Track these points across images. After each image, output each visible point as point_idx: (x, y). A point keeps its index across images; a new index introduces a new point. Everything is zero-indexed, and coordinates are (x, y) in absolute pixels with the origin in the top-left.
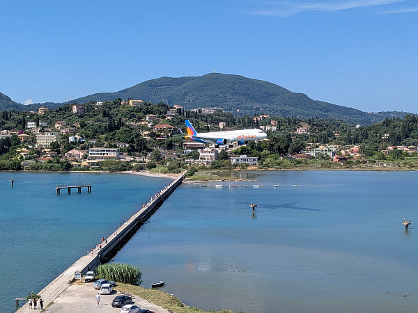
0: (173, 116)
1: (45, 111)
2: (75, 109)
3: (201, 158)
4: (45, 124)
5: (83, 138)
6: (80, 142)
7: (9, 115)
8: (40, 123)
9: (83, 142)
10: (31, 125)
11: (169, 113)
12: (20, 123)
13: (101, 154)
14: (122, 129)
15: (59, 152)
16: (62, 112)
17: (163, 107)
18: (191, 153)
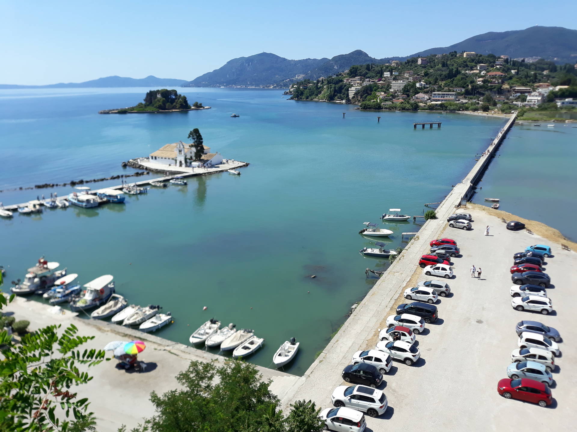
0: (501, 65)
1: (397, 64)
2: (420, 62)
3: (528, 101)
4: (397, 74)
5: (427, 84)
6: (425, 88)
7: (370, 68)
8: (393, 73)
9: (428, 88)
10: (387, 74)
11: (497, 63)
12: (378, 73)
13: (442, 97)
14: (459, 77)
15: (408, 96)
16: (410, 64)
17: (492, 58)
18: (519, 97)
